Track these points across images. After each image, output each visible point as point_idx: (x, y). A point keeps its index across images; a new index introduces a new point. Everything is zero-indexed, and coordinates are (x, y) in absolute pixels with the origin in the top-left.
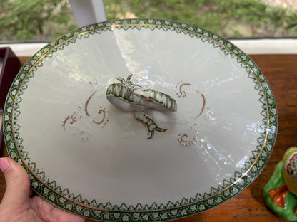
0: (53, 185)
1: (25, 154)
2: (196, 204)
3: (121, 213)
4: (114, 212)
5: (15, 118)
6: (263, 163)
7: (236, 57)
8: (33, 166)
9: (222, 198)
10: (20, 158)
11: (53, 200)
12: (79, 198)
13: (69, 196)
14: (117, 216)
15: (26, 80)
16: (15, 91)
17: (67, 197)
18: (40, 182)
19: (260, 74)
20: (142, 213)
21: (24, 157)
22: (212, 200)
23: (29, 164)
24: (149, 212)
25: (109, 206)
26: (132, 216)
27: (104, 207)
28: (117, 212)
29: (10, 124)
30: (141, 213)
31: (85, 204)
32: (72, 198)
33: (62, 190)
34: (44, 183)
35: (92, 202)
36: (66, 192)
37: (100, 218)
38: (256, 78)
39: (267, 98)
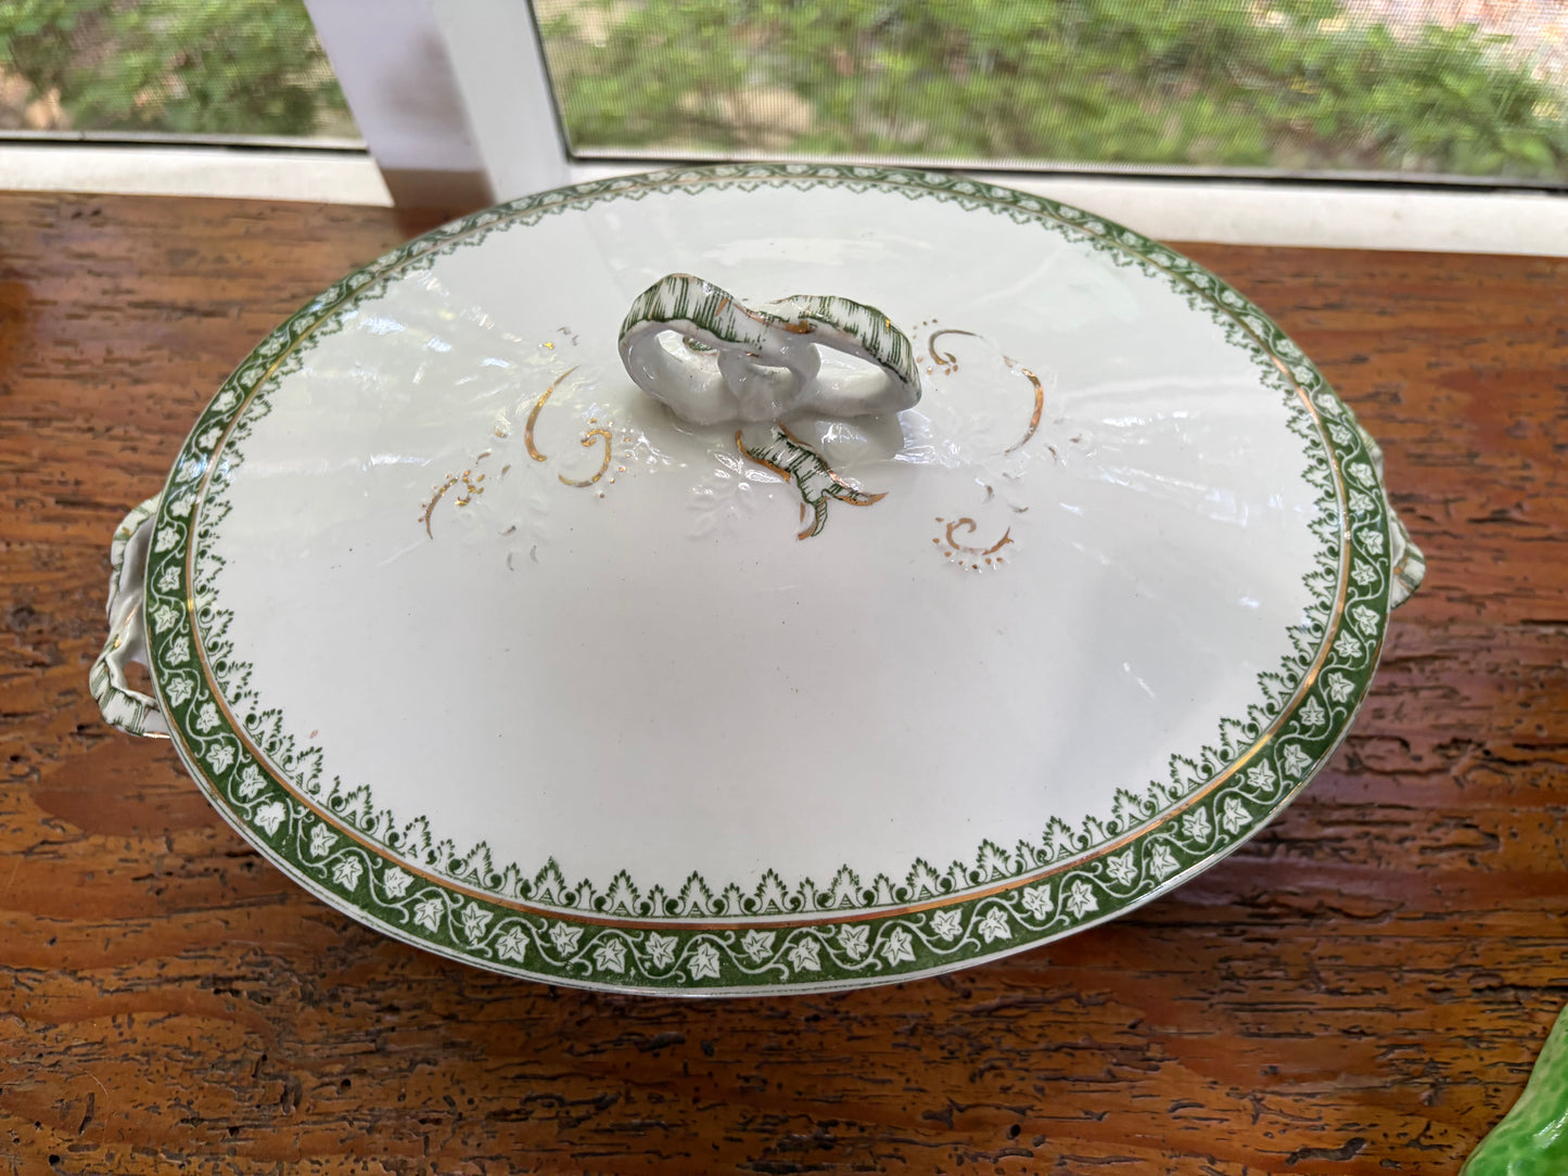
0: (358, 805)
1: (234, 679)
2: (1052, 880)
3: (685, 934)
4: (648, 930)
5: (204, 535)
6: (1350, 687)
7: (1165, 277)
8: (268, 726)
9: (1176, 852)
10: (212, 699)
11: (351, 886)
12: (478, 863)
13: (432, 858)
14: (661, 950)
15: (267, 387)
16: (216, 433)
17: (419, 863)
18: (297, 802)
19: (1279, 336)
20: (790, 927)
21: (231, 693)
22: (1129, 856)
23: (251, 719)
24: (822, 925)
25: (623, 895)
26: (737, 947)
27: (600, 903)
28: (664, 931)
29: (182, 563)
30: (782, 931)
31: (509, 892)
32: (443, 863)
33: (399, 829)
34: (314, 800)
35: (540, 878)
36: (416, 837)
37: (580, 968)
38: (1264, 346)
39: (1325, 421)
